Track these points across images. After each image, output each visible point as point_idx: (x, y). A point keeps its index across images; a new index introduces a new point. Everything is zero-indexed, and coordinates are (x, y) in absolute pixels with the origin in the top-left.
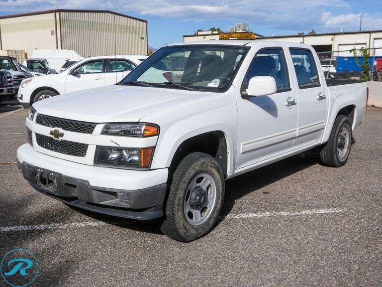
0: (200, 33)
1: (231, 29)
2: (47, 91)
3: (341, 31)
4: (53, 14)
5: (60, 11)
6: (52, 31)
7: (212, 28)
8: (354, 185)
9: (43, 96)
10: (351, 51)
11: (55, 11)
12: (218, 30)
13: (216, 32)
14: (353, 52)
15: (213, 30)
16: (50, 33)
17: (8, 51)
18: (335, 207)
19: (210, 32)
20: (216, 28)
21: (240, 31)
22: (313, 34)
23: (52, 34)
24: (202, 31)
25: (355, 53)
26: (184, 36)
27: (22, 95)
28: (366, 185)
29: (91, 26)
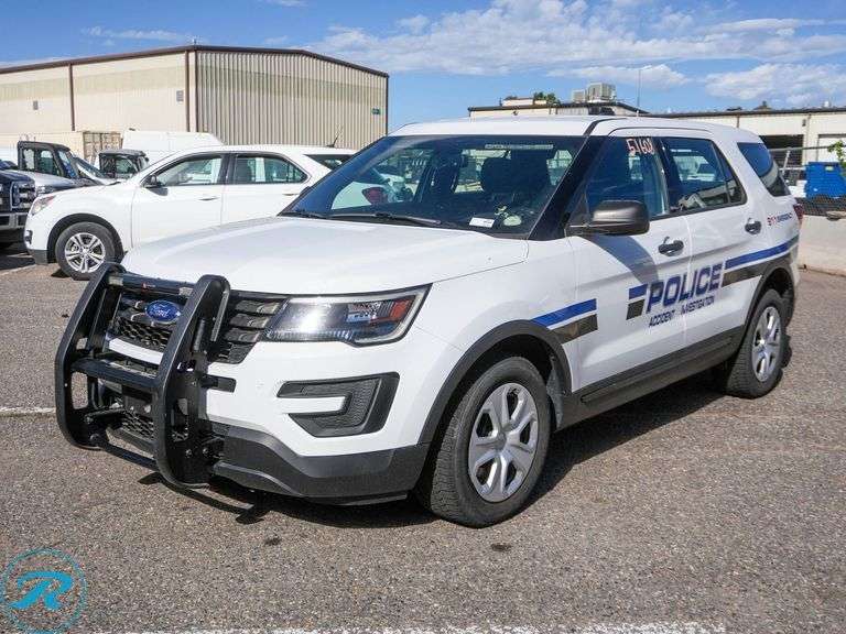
0: (506, 104)
1: (577, 95)
2: (88, 224)
3: (827, 105)
4: (182, 57)
5: (197, 49)
6: (178, 92)
7: (538, 92)
8: (772, 531)
9: (78, 235)
10: (830, 148)
11: (188, 50)
12: (551, 97)
13: (544, 102)
14: (835, 152)
15: (539, 96)
16: (175, 96)
17: (85, 133)
18: (692, 618)
19: (530, 102)
20: (545, 94)
21: (595, 101)
22: (763, 111)
23: (179, 99)
24: (515, 98)
25: (840, 154)
26: (471, 110)
27: (31, 232)
28: (808, 532)
29: (264, 83)
